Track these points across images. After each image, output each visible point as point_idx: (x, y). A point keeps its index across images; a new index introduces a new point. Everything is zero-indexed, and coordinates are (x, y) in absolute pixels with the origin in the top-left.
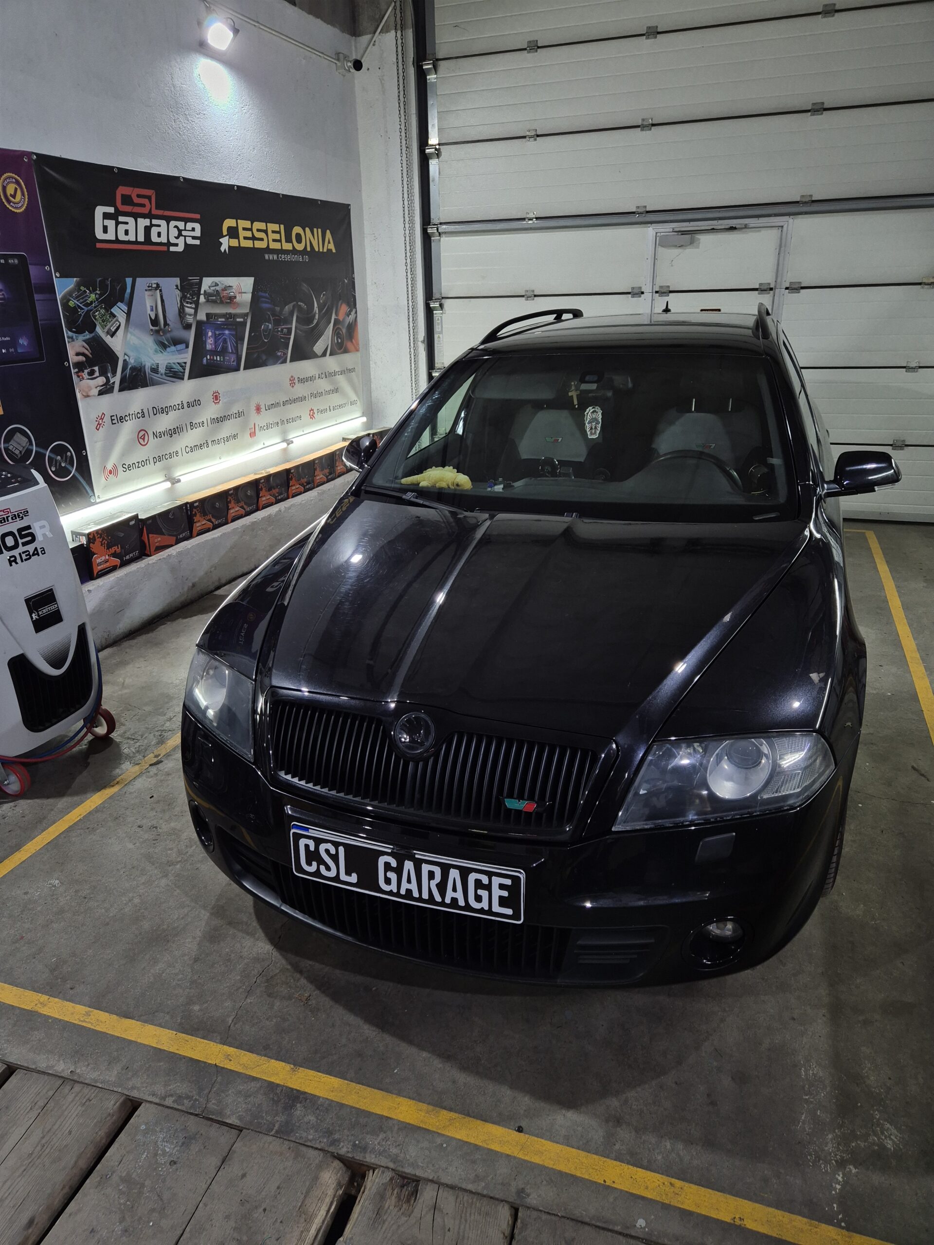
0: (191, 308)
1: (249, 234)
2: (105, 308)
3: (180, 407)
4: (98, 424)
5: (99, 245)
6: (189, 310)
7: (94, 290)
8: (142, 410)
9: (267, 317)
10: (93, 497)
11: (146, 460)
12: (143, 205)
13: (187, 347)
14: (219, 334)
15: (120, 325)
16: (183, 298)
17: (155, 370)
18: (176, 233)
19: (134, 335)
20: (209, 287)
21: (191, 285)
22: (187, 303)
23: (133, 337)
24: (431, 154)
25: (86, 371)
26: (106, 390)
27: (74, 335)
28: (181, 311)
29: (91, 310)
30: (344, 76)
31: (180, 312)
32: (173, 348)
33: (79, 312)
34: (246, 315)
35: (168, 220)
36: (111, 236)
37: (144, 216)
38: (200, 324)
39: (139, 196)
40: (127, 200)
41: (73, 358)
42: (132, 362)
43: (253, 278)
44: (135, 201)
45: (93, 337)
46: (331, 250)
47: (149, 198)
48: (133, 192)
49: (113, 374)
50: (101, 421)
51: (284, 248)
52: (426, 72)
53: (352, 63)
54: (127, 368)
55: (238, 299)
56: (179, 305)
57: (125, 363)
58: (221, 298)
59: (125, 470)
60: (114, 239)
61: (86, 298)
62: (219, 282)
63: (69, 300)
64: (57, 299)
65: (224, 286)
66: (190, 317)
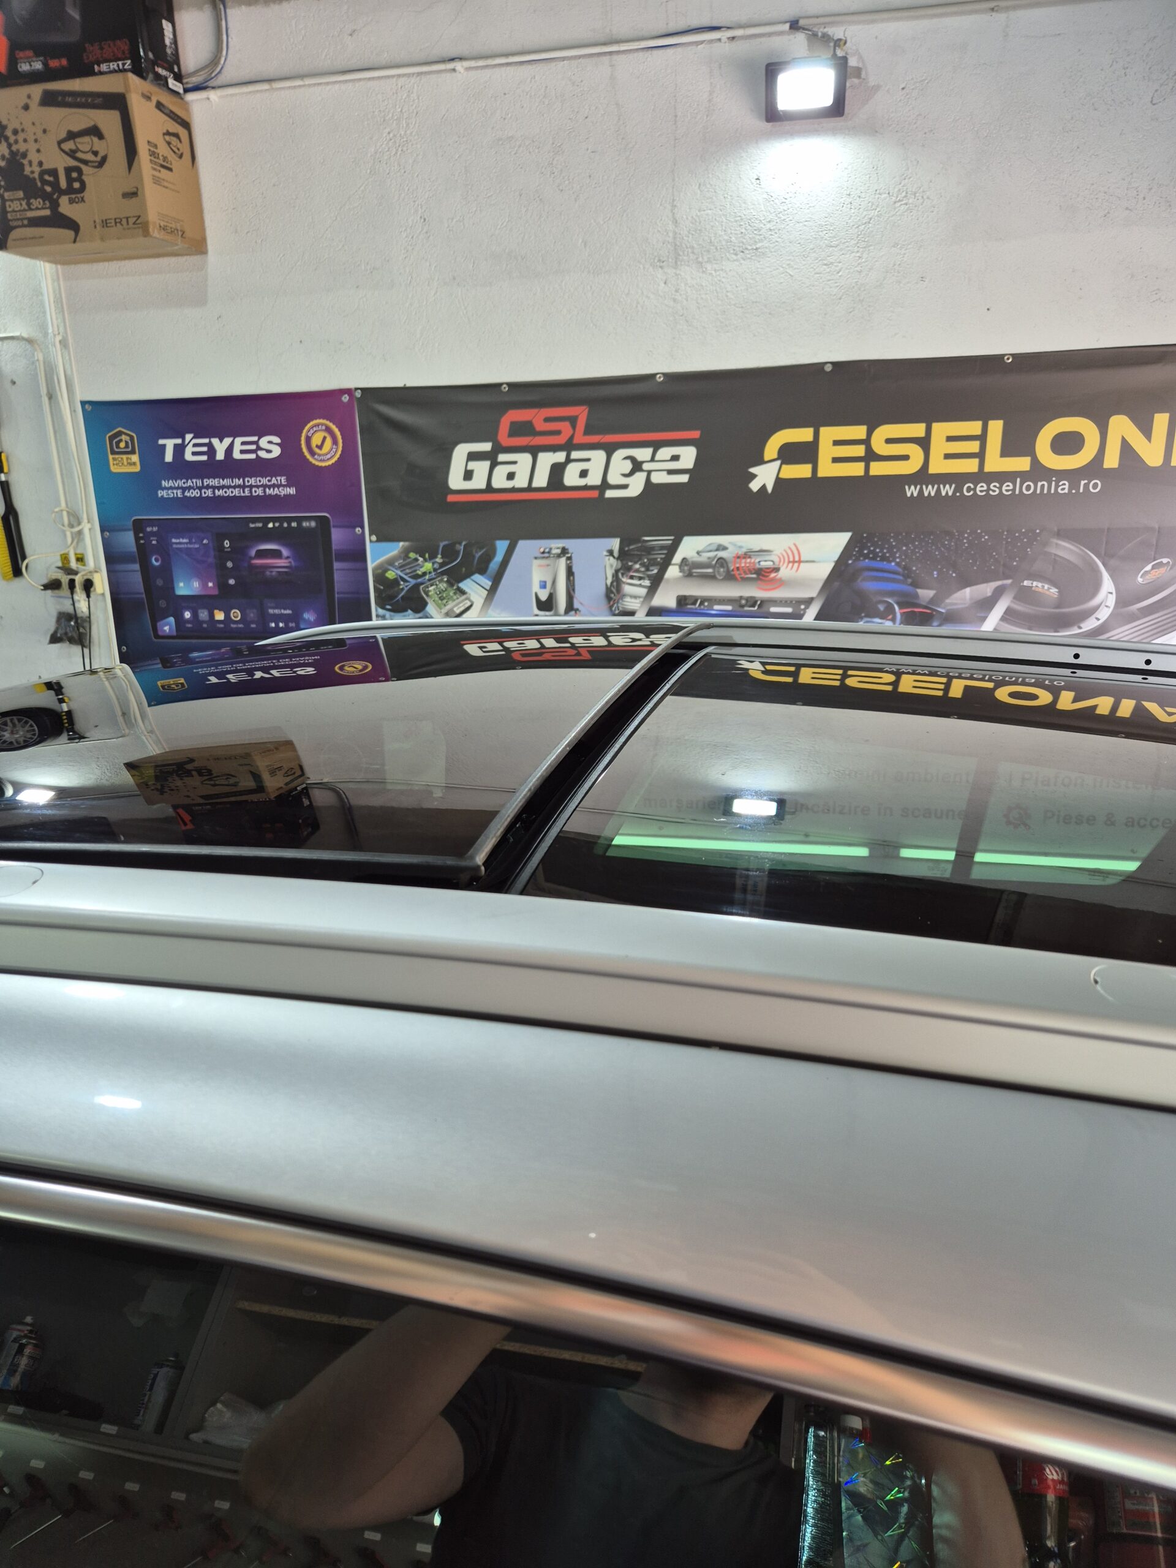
0: (640, 586)
1: (860, 451)
2: (448, 582)
5: (451, 498)
6: (634, 591)
7: (433, 557)
9: (881, 607)
12: (558, 433)
15: (471, 606)
18: (628, 466)
20: (698, 553)
21: (649, 550)
22: (632, 577)
27: (388, 614)
28: (614, 590)
29: (422, 584)
33: (400, 585)
34: (809, 602)
35: (610, 450)
36: (479, 482)
37: (554, 449)
39: (548, 420)
40: (521, 429)
43: (853, 535)
44: (538, 429)
48: (537, 417)
51: (988, 468)
55: (785, 572)
56: (609, 582)
58: (728, 571)
60: (484, 487)
61: (417, 568)
62: (730, 543)
63: (386, 570)
64: (366, 570)
65: (744, 550)
66: (633, 600)
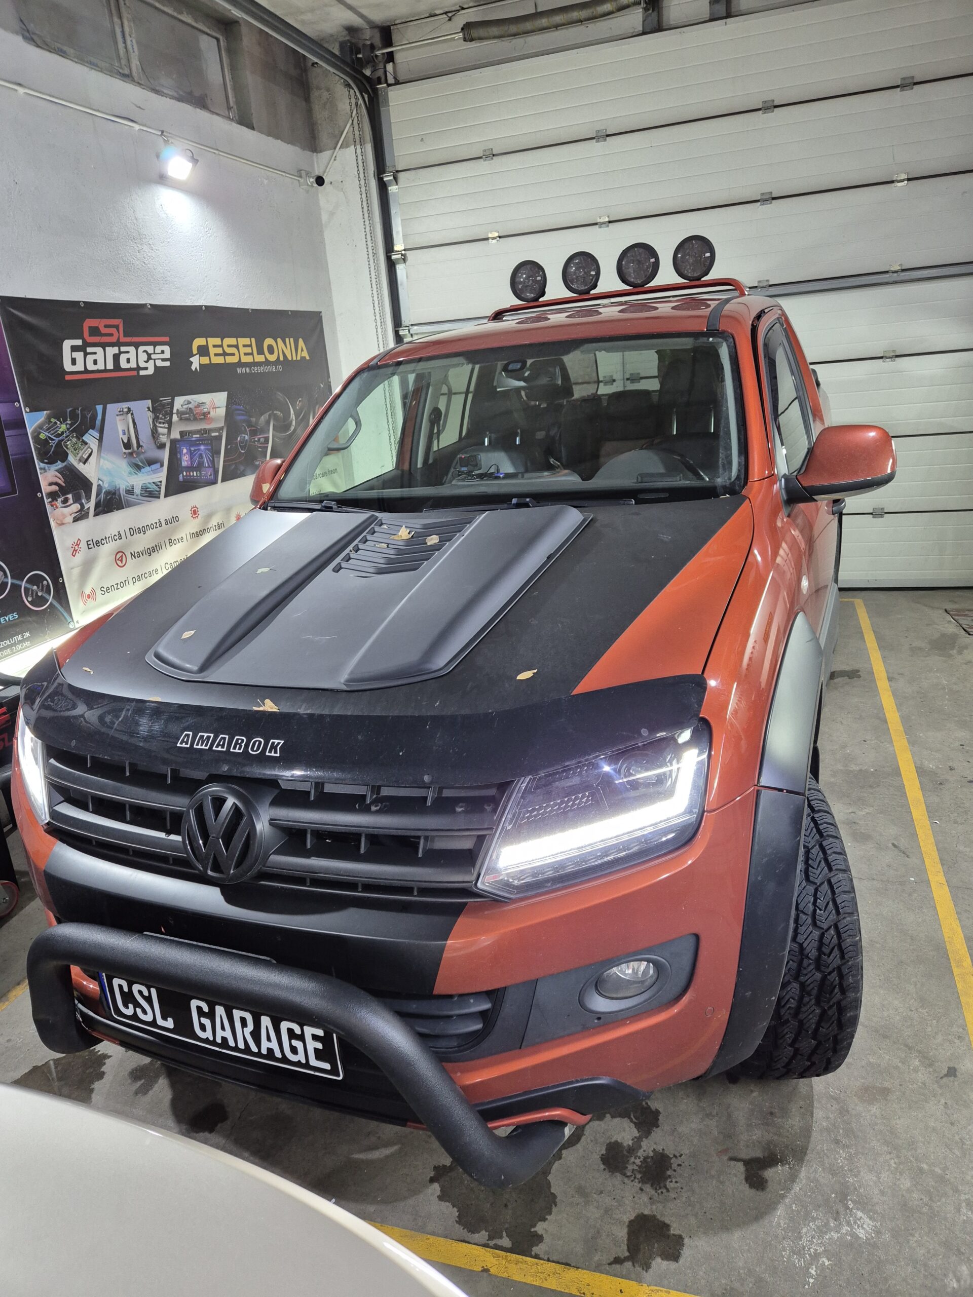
0: (164, 427)
1: (220, 351)
2: (77, 437)
3: (158, 526)
4: (74, 550)
5: (68, 377)
6: (162, 430)
7: (65, 420)
8: (119, 532)
9: (243, 428)
10: (72, 623)
11: (125, 581)
12: (111, 335)
13: (162, 466)
14: (195, 450)
15: (92, 452)
16: (156, 419)
17: (130, 492)
18: (145, 357)
19: (108, 461)
20: (182, 406)
21: (163, 406)
22: (160, 423)
23: (106, 462)
24: (398, 259)
25: (60, 500)
26: (81, 516)
27: (46, 466)
28: (155, 432)
29: (63, 440)
30: (307, 192)
31: (153, 433)
32: (148, 468)
33: (50, 443)
34: (222, 429)
35: (137, 346)
36: (79, 367)
37: (112, 345)
38: (174, 442)
39: (106, 326)
40: (95, 331)
41: (45, 488)
42: (106, 486)
43: (226, 392)
44: (102, 332)
45: (66, 466)
46: (305, 357)
47: (117, 327)
48: (100, 323)
49: (87, 500)
50: (76, 548)
51: (256, 360)
52: (386, 182)
53: (315, 178)
54: (102, 492)
55: (212, 414)
56: (152, 426)
57: (99, 488)
58: (194, 415)
59: (103, 593)
60: (83, 369)
61: (57, 429)
62: (192, 399)
63: (40, 433)
64: (27, 434)
65: (197, 403)
66: (163, 437)
